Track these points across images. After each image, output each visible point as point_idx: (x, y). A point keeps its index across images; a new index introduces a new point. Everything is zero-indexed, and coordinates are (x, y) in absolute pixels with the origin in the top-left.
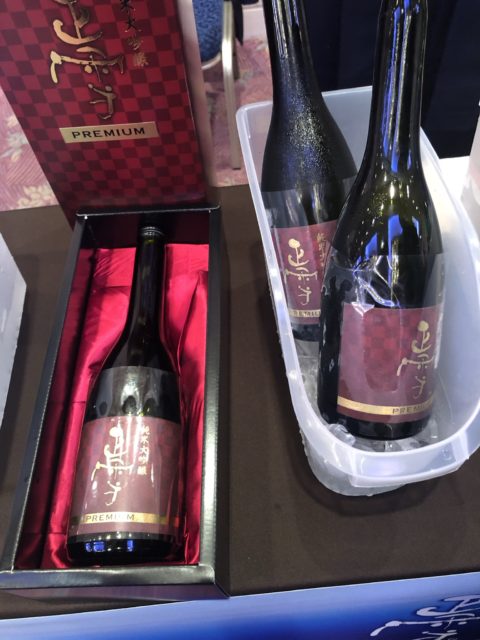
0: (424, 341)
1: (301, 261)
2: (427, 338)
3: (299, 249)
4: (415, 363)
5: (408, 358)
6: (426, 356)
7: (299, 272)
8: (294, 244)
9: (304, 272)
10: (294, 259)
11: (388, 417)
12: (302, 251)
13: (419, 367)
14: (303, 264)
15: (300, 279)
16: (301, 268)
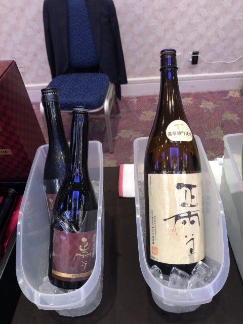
2: (87, 245)
4: (81, 255)
5: (78, 253)
6: (87, 252)
11: (70, 279)
13: (83, 257)
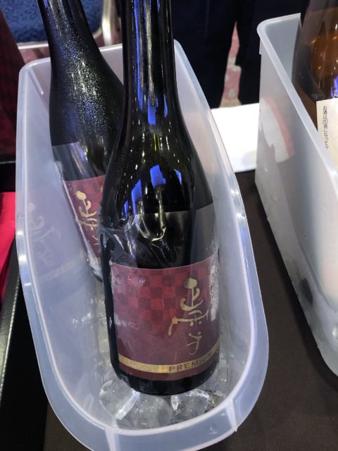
0: (194, 298)
1: (90, 211)
2: (197, 294)
3: (86, 200)
4: (187, 320)
5: (178, 317)
6: (199, 311)
7: (91, 222)
8: (81, 196)
9: (95, 223)
10: (84, 210)
11: (166, 375)
12: (89, 202)
13: (192, 324)
14: (92, 215)
15: (92, 229)
16: (91, 219)
